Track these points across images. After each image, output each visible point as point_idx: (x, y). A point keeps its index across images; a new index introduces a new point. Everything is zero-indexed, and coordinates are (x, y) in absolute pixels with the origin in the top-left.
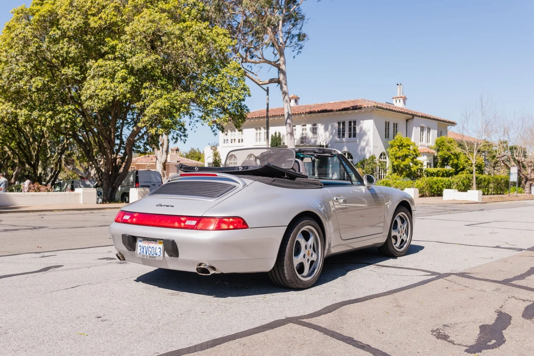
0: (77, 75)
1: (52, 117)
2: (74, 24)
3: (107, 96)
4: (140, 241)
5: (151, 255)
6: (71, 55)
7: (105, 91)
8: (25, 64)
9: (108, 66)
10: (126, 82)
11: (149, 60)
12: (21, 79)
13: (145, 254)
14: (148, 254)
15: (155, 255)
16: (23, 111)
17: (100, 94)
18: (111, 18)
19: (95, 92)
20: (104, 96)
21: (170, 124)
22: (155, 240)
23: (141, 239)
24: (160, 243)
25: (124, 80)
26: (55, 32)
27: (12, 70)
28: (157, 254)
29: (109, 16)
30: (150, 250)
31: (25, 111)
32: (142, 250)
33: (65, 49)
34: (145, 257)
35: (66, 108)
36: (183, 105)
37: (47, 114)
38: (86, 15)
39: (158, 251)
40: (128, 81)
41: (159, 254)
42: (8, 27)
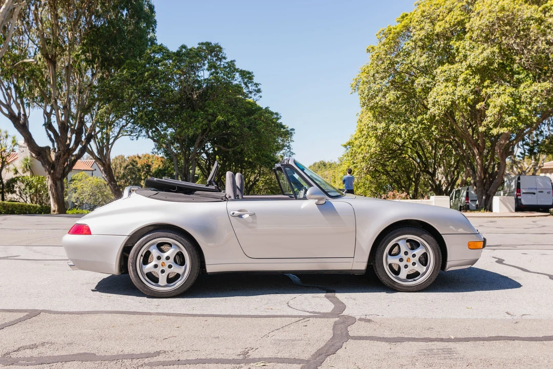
0: (428, 83)
1: (406, 129)
2: (423, 33)
3: (445, 101)
6: (421, 65)
7: (445, 96)
8: (381, 81)
9: (452, 70)
10: (469, 84)
11: (485, 54)
12: (377, 96)
16: (382, 124)
17: (439, 100)
18: (456, 19)
19: (435, 99)
20: (442, 102)
21: (513, 121)
25: (466, 81)
26: (409, 45)
27: (370, 88)
29: (454, 17)
31: (383, 125)
33: (416, 60)
35: (419, 118)
36: (534, 99)
37: (402, 127)
38: (433, 23)
40: (470, 82)
42: (368, 50)
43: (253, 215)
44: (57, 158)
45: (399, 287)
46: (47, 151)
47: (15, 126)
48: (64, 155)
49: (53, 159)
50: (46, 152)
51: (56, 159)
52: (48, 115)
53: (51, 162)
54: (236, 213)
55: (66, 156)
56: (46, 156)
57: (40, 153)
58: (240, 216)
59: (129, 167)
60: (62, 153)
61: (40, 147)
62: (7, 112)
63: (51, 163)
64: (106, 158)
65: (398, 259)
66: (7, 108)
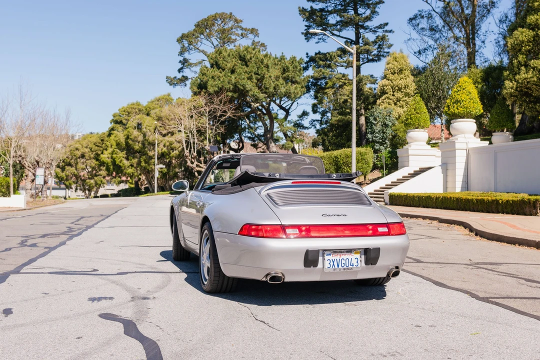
4: (328, 255)
5: (345, 267)
13: (336, 267)
14: (340, 267)
15: (350, 266)
22: (349, 251)
23: (329, 252)
24: (357, 253)
28: (353, 265)
30: (343, 262)
32: (332, 263)
34: (338, 270)
39: (354, 262)
41: (355, 264)
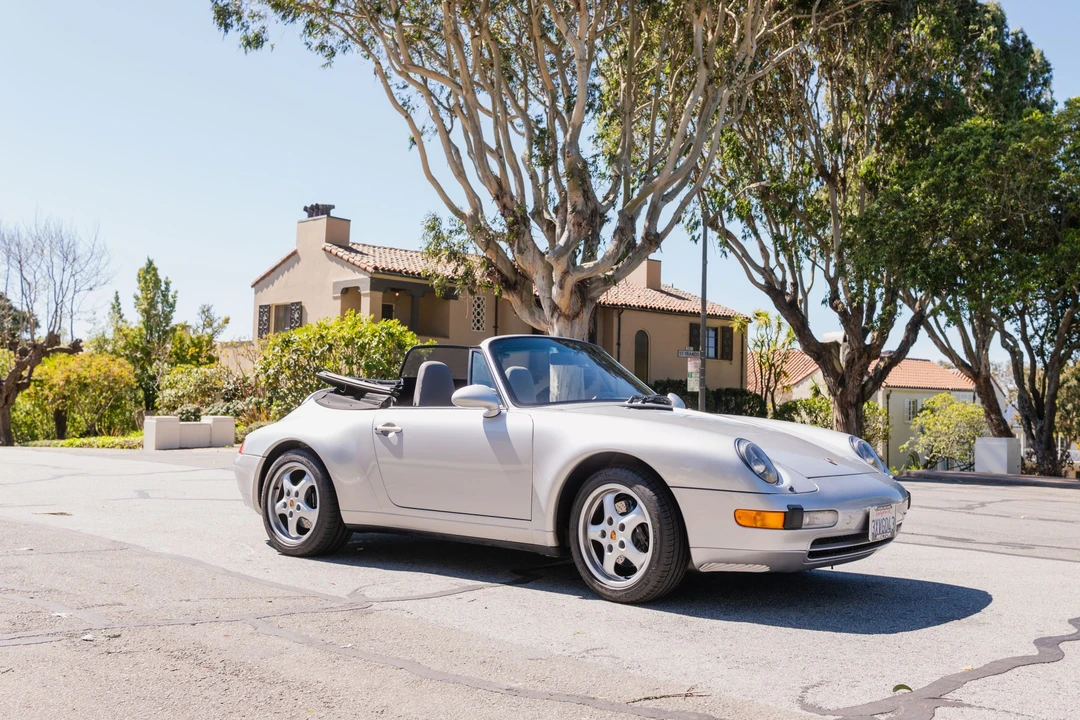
43: (399, 433)
44: (850, 362)
45: (603, 591)
46: (833, 351)
47: (776, 306)
48: (860, 358)
49: (844, 364)
50: (830, 352)
51: (847, 367)
52: (832, 282)
53: (839, 370)
54: (380, 427)
55: (863, 361)
56: (831, 361)
57: (822, 354)
58: (385, 433)
59: (1070, 384)
60: (857, 355)
61: (821, 344)
62: (762, 282)
63: (838, 374)
64: (980, 363)
65: (600, 533)
66: (762, 274)
